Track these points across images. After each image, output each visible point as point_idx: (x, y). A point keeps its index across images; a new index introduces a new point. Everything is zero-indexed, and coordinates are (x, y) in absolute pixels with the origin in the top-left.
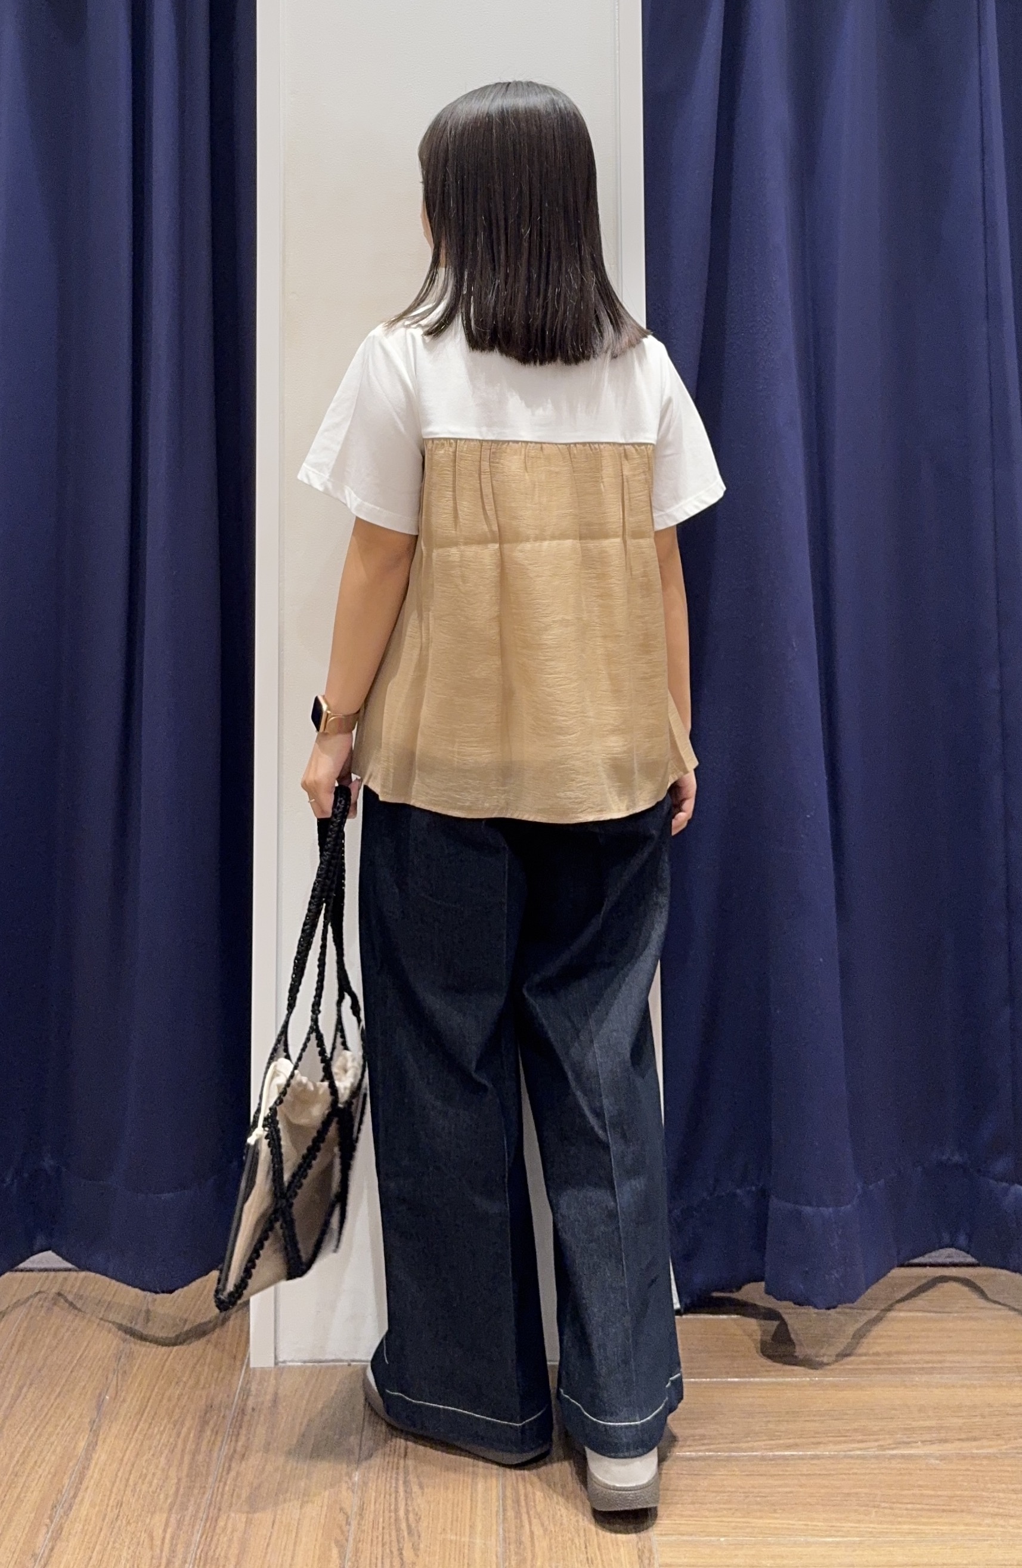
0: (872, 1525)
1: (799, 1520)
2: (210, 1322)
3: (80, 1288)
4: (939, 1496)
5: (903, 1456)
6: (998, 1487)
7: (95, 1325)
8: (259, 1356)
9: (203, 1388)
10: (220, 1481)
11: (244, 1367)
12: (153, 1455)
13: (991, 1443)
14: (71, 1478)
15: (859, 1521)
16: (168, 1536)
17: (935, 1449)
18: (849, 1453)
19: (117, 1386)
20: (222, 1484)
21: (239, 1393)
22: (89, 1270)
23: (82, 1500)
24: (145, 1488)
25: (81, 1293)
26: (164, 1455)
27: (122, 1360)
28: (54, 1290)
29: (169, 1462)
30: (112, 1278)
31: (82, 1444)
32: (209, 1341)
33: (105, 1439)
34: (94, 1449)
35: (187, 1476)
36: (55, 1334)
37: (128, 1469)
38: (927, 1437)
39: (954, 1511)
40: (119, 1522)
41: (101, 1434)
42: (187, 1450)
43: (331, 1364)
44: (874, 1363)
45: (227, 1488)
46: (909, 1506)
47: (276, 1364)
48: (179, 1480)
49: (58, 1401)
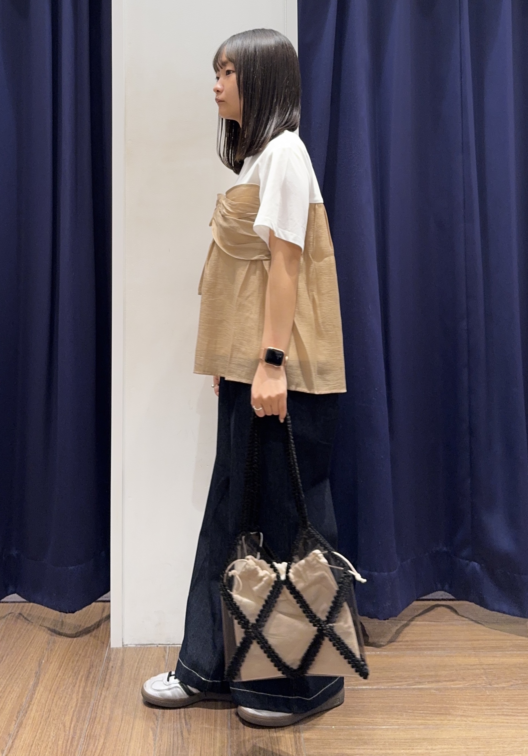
0: (404, 721)
1: (369, 718)
2: (92, 626)
3: (30, 611)
4: (435, 707)
5: (419, 689)
6: (463, 703)
7: (37, 628)
8: (115, 642)
9: (89, 657)
10: (97, 700)
11: (108, 647)
12: (65, 688)
13: (461, 682)
14: (26, 698)
15: (398, 719)
16: (72, 726)
17: (434, 685)
18: (393, 687)
19: (48, 656)
20: (97, 702)
21: (106, 660)
22: (34, 602)
23: (32, 710)
24: (61, 703)
25: (31, 613)
26: (70, 688)
27: (50, 644)
28: (18, 612)
29: (72, 691)
30: (45, 606)
31: (31, 683)
32: (91, 636)
33: (42, 680)
34: (37, 686)
35: (81, 698)
36: (18, 633)
37: (53, 695)
38: (430, 680)
39: (442, 714)
40: (49, 719)
41: (40, 678)
42: (81, 686)
43: (149, 646)
44: (405, 645)
45: (100, 703)
46: (422, 712)
47: (123, 646)
48: (77, 700)
49: (20, 663)
